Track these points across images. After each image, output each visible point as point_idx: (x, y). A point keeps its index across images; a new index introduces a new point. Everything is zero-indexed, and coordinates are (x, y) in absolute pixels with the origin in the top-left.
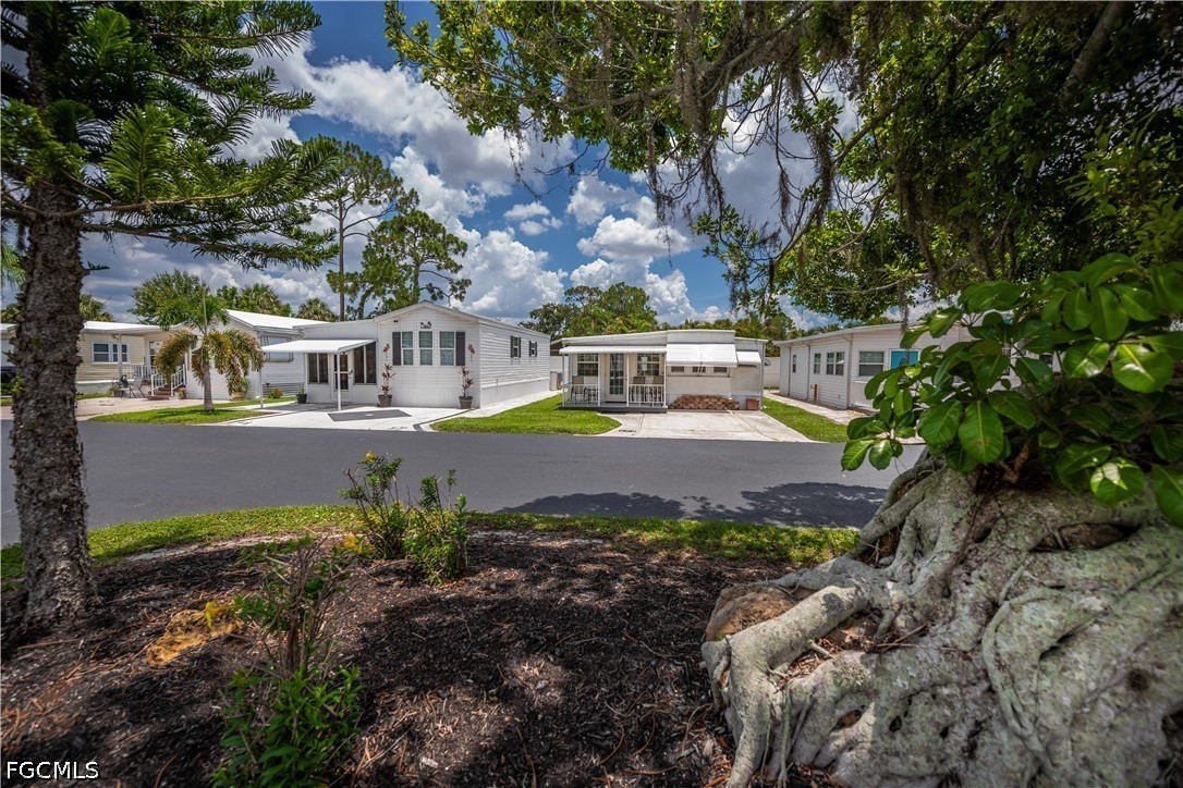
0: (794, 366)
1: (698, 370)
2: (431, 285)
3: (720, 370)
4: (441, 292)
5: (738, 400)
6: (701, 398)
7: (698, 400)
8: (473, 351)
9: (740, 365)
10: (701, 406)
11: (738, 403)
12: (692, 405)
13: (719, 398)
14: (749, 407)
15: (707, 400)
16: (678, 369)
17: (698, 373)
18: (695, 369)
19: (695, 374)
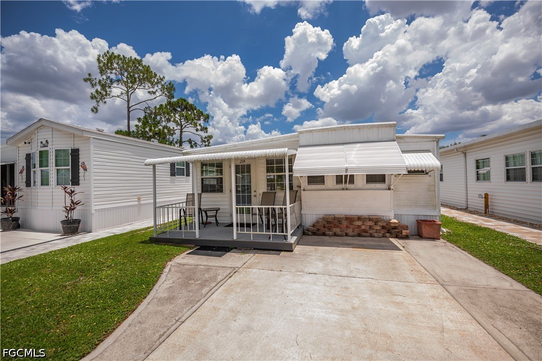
0: (441, 175)
1: (345, 180)
2: (190, 139)
3: (376, 179)
4: (196, 143)
5: (405, 222)
6: (350, 219)
7: (345, 223)
8: (85, 169)
9: (412, 172)
10: (350, 231)
11: (406, 228)
12: (337, 230)
13: (376, 220)
14: (425, 234)
15: (359, 223)
16: (316, 180)
17: (343, 185)
18: (339, 179)
19: (340, 186)
